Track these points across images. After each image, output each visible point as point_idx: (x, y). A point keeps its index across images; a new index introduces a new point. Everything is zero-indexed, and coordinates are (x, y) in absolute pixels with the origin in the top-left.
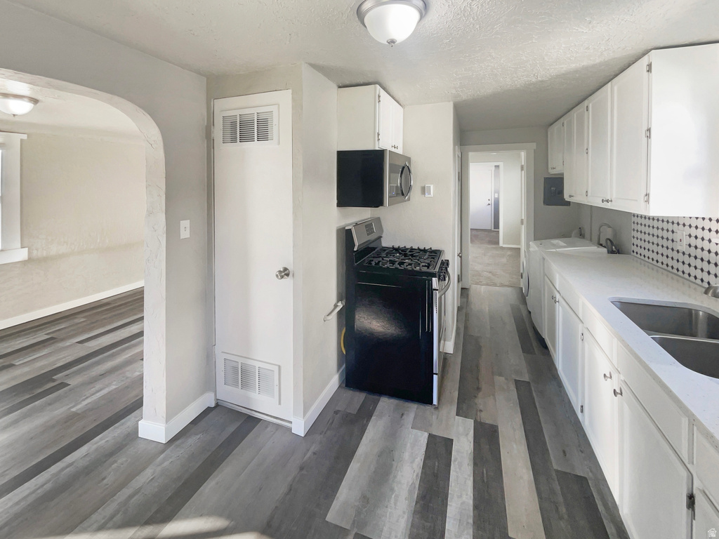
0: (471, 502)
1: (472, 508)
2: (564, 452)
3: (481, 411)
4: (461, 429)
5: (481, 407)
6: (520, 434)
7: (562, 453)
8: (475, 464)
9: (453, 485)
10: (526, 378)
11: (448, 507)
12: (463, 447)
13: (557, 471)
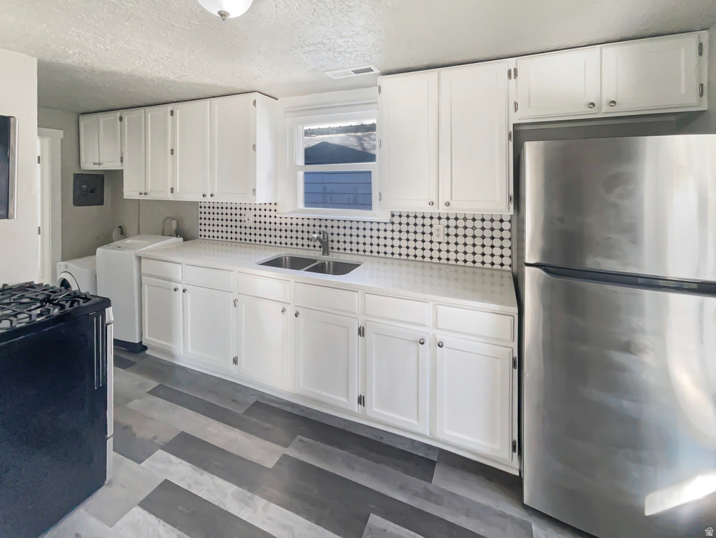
0: (235, 487)
1: (241, 489)
2: (234, 401)
3: (155, 438)
4: (160, 466)
5: (150, 436)
6: (202, 420)
7: (234, 403)
8: (206, 469)
9: (212, 498)
10: (153, 384)
11: (229, 511)
12: (181, 472)
13: (244, 413)
